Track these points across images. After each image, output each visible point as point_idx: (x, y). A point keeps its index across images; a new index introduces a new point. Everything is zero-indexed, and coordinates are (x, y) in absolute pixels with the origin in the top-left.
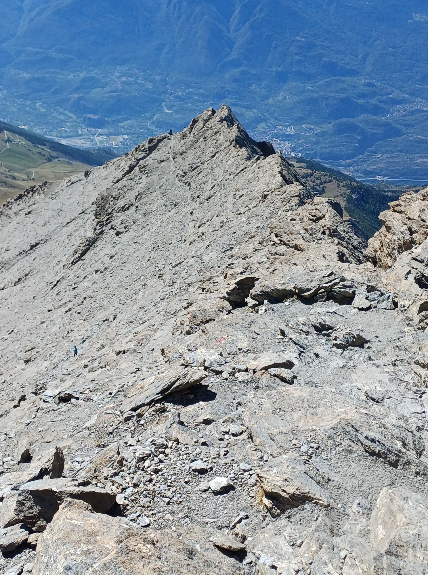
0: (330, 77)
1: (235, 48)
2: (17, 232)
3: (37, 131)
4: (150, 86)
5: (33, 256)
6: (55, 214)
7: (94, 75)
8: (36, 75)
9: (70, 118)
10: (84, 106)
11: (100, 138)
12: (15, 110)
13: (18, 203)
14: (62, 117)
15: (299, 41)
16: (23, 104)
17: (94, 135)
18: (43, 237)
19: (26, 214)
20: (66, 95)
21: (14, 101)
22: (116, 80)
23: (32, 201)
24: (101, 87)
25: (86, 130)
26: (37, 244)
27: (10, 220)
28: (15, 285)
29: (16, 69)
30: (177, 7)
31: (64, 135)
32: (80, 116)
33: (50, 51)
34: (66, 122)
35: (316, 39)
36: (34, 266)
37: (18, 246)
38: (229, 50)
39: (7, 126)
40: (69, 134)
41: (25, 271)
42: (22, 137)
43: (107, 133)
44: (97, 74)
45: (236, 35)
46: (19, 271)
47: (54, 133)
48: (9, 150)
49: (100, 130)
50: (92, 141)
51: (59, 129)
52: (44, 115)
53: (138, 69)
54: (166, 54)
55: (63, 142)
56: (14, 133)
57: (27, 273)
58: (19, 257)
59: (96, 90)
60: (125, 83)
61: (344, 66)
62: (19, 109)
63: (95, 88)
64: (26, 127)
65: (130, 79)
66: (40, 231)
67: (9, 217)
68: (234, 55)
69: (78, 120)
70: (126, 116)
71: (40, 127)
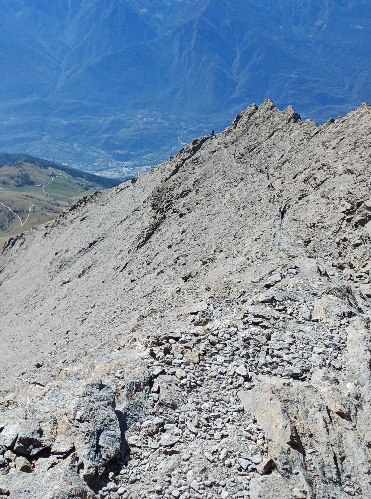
0: (320, 107)
1: (237, 87)
2: (74, 236)
3: (75, 166)
4: (167, 124)
5: (93, 252)
6: (109, 215)
7: (120, 118)
8: (73, 122)
9: (102, 154)
10: (113, 143)
11: (127, 169)
12: (56, 151)
13: (72, 213)
14: (95, 154)
15: (292, 78)
16: (63, 146)
17: (122, 167)
18: (100, 236)
19: (81, 220)
20: (98, 136)
21: (56, 143)
22: (139, 121)
23: (85, 209)
24: (127, 128)
25: (115, 163)
26: (95, 242)
27: (66, 228)
28: (79, 277)
29: (57, 117)
30: (187, 58)
31: (97, 168)
32: (110, 152)
33: (84, 101)
34: (99, 158)
35: (307, 75)
36: (96, 259)
37: (77, 246)
38: (232, 90)
39: (51, 164)
40: (101, 168)
41: (87, 264)
42: (63, 172)
43: (132, 164)
44: (122, 117)
45: (238, 77)
46: (81, 266)
47: (89, 168)
48: (53, 183)
49: (127, 163)
50: (121, 172)
51: (93, 164)
52: (80, 154)
53: (157, 111)
54: (179, 96)
55: (97, 174)
56: (57, 169)
57: (90, 265)
58: (79, 254)
59: (123, 130)
60: (146, 123)
61: (333, 96)
62: (60, 150)
63: (122, 128)
64: (66, 164)
65: (150, 119)
66: (96, 232)
67: (65, 225)
68: (237, 93)
69: (109, 156)
70: (148, 150)
71: (78, 164)
